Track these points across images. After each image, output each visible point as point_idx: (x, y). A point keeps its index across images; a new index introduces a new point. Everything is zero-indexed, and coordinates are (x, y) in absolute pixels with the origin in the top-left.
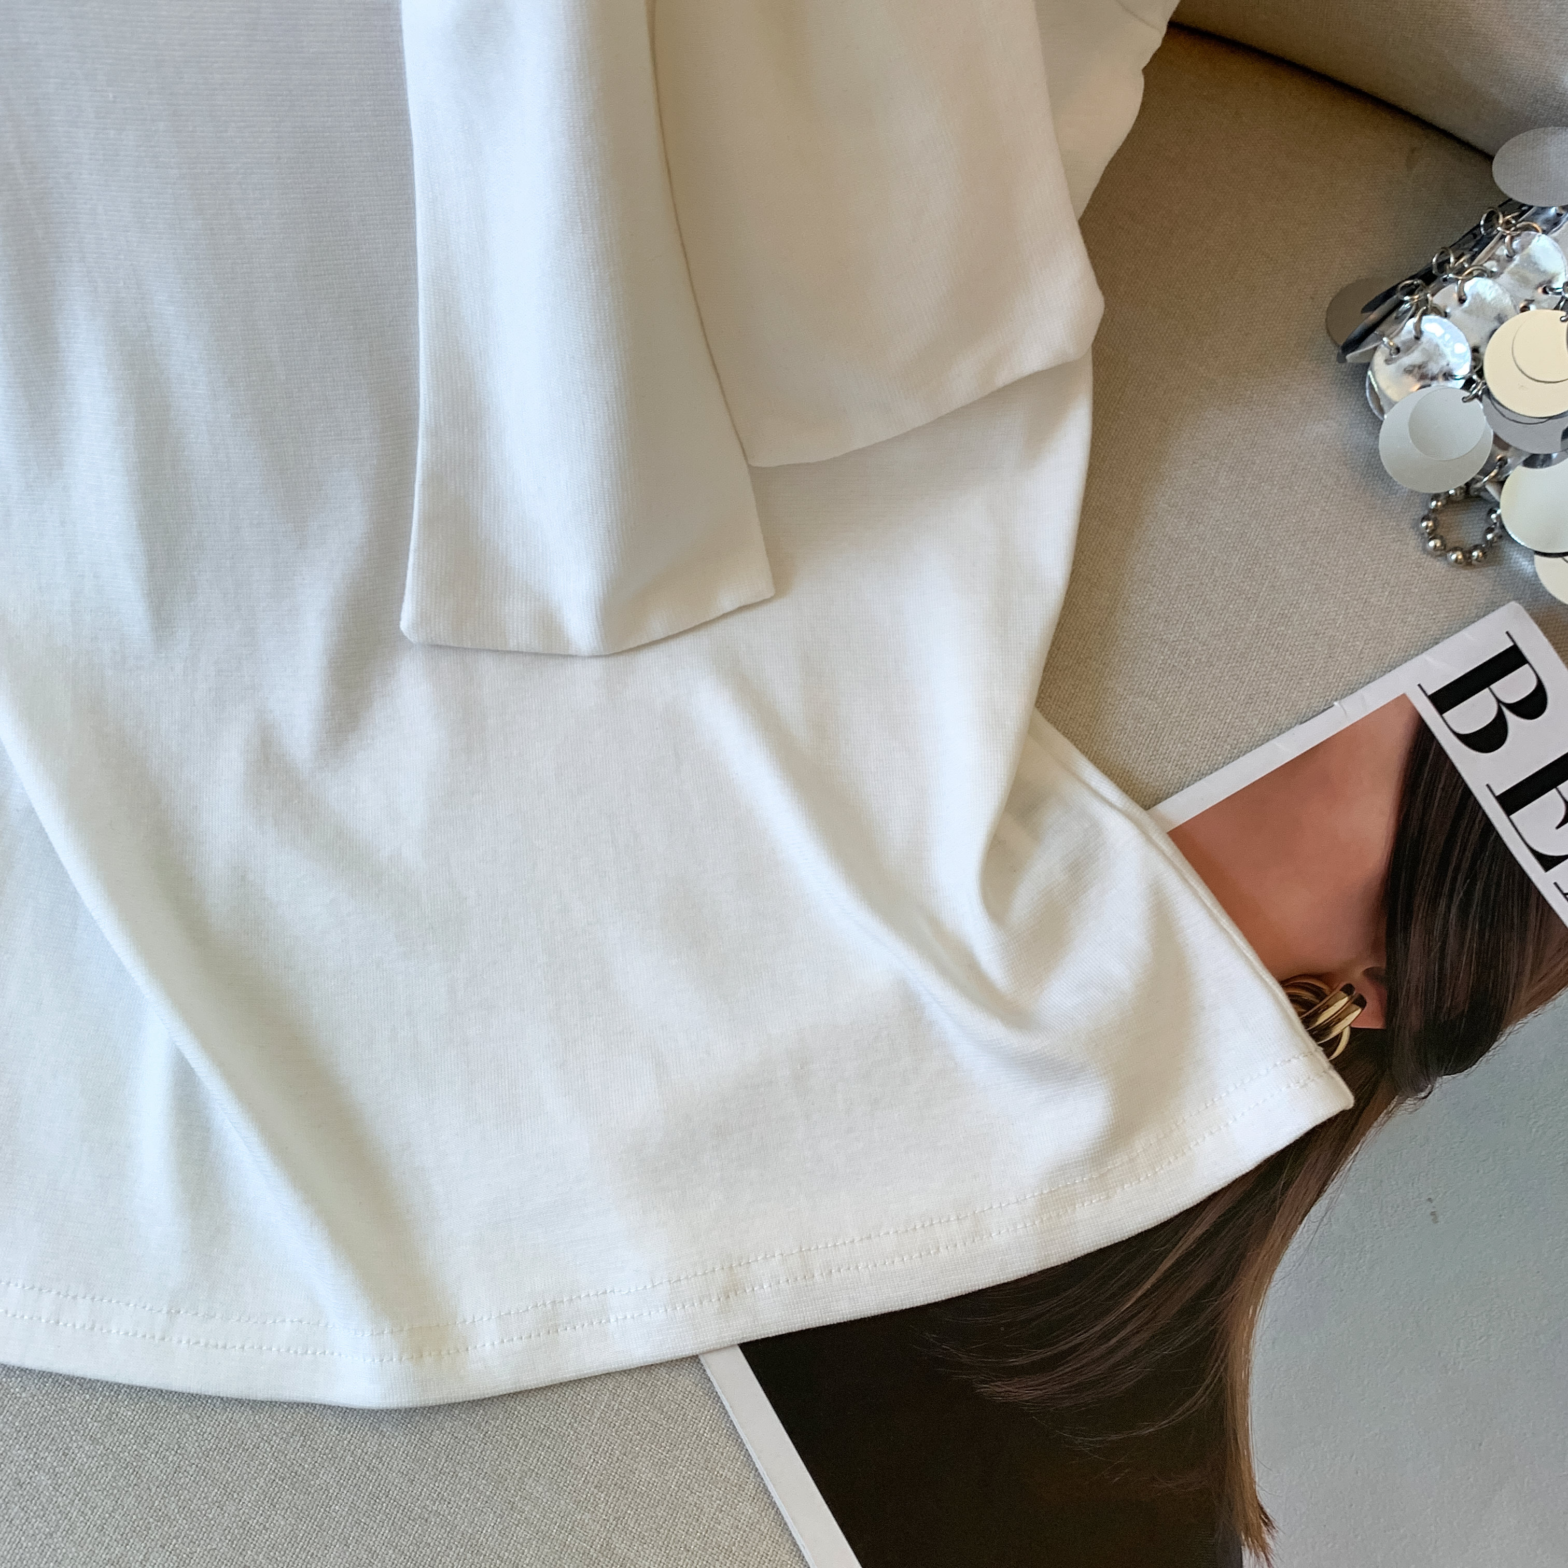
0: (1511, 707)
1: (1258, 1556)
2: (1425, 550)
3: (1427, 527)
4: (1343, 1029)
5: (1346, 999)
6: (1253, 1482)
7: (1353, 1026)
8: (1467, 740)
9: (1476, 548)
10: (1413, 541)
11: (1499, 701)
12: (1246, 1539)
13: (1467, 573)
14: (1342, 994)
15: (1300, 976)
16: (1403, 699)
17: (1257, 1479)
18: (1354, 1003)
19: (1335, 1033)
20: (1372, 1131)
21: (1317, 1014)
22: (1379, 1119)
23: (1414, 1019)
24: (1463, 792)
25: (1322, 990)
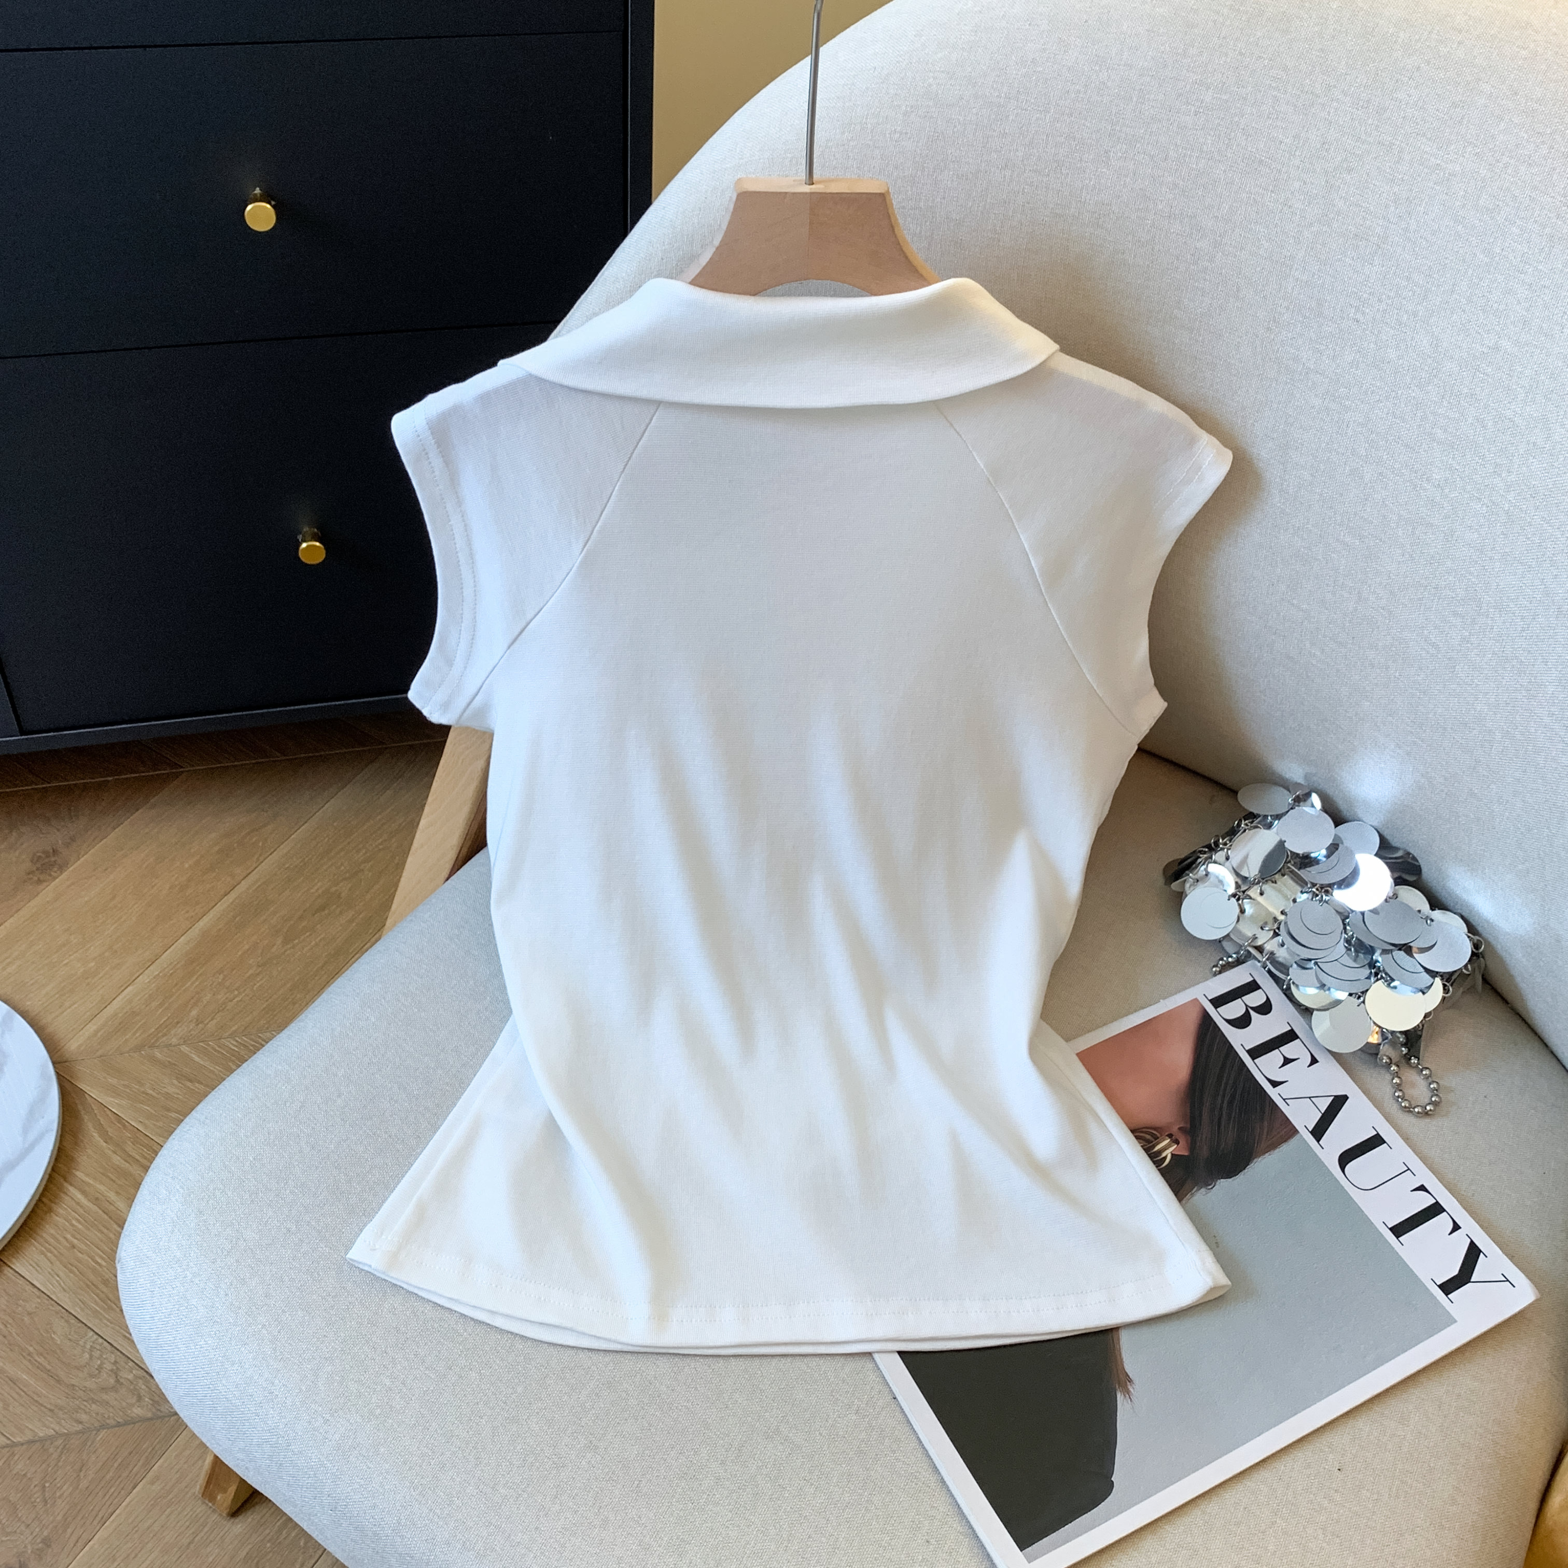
0: (1252, 1008)
1: (1125, 1396)
4: (1168, 1154)
5: (1169, 1140)
6: (1122, 1361)
7: (1171, 1153)
8: (1231, 1022)
11: (1246, 1005)
12: (1119, 1387)
14: (1167, 1138)
15: (1143, 1128)
16: (1196, 1000)
18: (1173, 1142)
19: (1164, 1155)
21: (1154, 1146)
22: (1187, 1197)
23: (1204, 1152)
24: (1228, 1047)
25: (1158, 1135)
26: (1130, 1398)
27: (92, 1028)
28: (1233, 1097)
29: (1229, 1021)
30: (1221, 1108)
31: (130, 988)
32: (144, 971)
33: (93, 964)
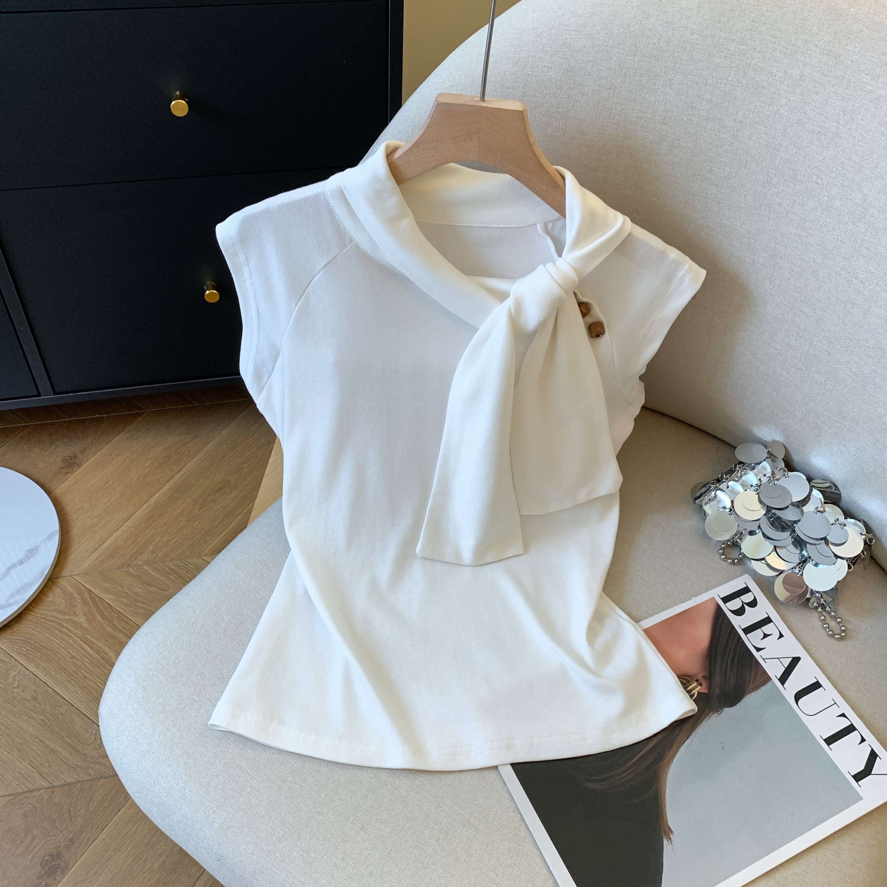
0: (746, 604)
1: (668, 841)
2: (721, 558)
3: (721, 552)
4: (695, 692)
5: (696, 683)
6: (667, 819)
7: (699, 691)
8: (733, 612)
9: (736, 559)
10: (717, 556)
11: (742, 602)
12: (665, 835)
13: (734, 566)
14: (695, 682)
15: (683, 676)
16: (713, 599)
17: (668, 819)
18: (699, 684)
19: (693, 692)
20: (704, 722)
21: (687, 687)
22: (706, 718)
23: (717, 691)
24: (732, 627)
25: (690, 680)
26: (671, 842)
27: (96, 555)
28: (734, 657)
29: (730, 611)
30: (727, 664)
31: (116, 534)
32: (123, 524)
33: (96, 519)
